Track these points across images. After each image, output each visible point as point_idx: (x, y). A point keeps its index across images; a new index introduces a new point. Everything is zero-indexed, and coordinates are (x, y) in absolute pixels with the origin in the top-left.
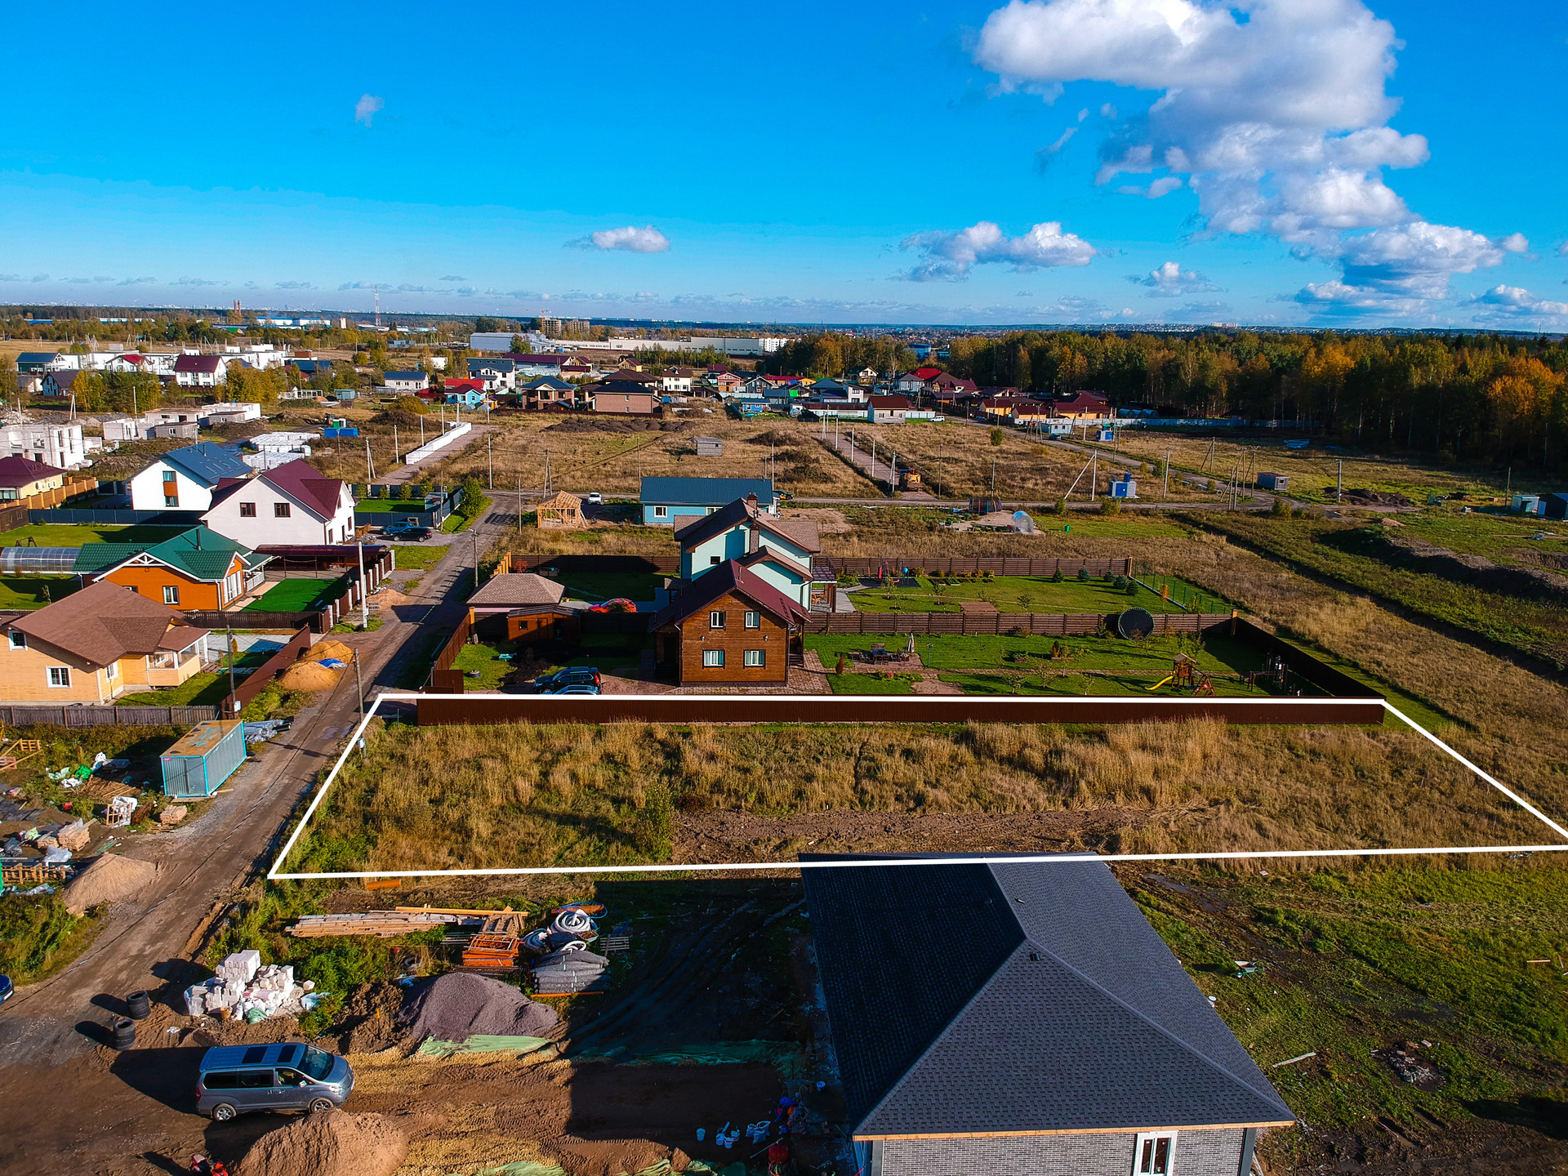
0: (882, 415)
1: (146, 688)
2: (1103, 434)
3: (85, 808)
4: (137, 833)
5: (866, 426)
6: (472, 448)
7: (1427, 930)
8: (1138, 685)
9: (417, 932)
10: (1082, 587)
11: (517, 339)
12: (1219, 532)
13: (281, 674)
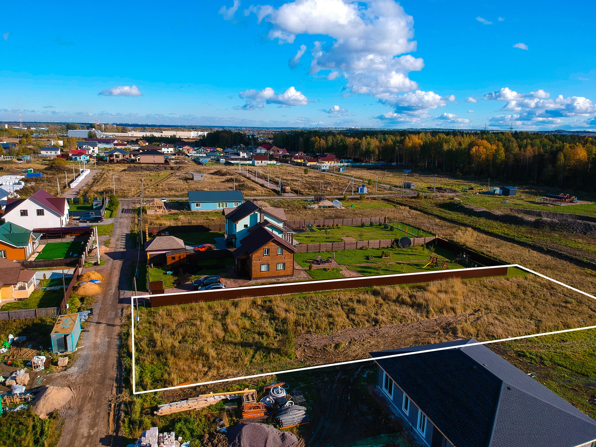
0: (258, 163)
1: (12, 300)
2: (341, 169)
3: (19, 363)
4: (50, 372)
5: (253, 167)
6: (96, 180)
7: (574, 352)
8: (418, 266)
9: (212, 405)
10: (373, 229)
11: (90, 133)
12: (405, 205)
13: (75, 289)
